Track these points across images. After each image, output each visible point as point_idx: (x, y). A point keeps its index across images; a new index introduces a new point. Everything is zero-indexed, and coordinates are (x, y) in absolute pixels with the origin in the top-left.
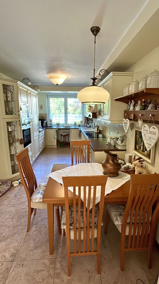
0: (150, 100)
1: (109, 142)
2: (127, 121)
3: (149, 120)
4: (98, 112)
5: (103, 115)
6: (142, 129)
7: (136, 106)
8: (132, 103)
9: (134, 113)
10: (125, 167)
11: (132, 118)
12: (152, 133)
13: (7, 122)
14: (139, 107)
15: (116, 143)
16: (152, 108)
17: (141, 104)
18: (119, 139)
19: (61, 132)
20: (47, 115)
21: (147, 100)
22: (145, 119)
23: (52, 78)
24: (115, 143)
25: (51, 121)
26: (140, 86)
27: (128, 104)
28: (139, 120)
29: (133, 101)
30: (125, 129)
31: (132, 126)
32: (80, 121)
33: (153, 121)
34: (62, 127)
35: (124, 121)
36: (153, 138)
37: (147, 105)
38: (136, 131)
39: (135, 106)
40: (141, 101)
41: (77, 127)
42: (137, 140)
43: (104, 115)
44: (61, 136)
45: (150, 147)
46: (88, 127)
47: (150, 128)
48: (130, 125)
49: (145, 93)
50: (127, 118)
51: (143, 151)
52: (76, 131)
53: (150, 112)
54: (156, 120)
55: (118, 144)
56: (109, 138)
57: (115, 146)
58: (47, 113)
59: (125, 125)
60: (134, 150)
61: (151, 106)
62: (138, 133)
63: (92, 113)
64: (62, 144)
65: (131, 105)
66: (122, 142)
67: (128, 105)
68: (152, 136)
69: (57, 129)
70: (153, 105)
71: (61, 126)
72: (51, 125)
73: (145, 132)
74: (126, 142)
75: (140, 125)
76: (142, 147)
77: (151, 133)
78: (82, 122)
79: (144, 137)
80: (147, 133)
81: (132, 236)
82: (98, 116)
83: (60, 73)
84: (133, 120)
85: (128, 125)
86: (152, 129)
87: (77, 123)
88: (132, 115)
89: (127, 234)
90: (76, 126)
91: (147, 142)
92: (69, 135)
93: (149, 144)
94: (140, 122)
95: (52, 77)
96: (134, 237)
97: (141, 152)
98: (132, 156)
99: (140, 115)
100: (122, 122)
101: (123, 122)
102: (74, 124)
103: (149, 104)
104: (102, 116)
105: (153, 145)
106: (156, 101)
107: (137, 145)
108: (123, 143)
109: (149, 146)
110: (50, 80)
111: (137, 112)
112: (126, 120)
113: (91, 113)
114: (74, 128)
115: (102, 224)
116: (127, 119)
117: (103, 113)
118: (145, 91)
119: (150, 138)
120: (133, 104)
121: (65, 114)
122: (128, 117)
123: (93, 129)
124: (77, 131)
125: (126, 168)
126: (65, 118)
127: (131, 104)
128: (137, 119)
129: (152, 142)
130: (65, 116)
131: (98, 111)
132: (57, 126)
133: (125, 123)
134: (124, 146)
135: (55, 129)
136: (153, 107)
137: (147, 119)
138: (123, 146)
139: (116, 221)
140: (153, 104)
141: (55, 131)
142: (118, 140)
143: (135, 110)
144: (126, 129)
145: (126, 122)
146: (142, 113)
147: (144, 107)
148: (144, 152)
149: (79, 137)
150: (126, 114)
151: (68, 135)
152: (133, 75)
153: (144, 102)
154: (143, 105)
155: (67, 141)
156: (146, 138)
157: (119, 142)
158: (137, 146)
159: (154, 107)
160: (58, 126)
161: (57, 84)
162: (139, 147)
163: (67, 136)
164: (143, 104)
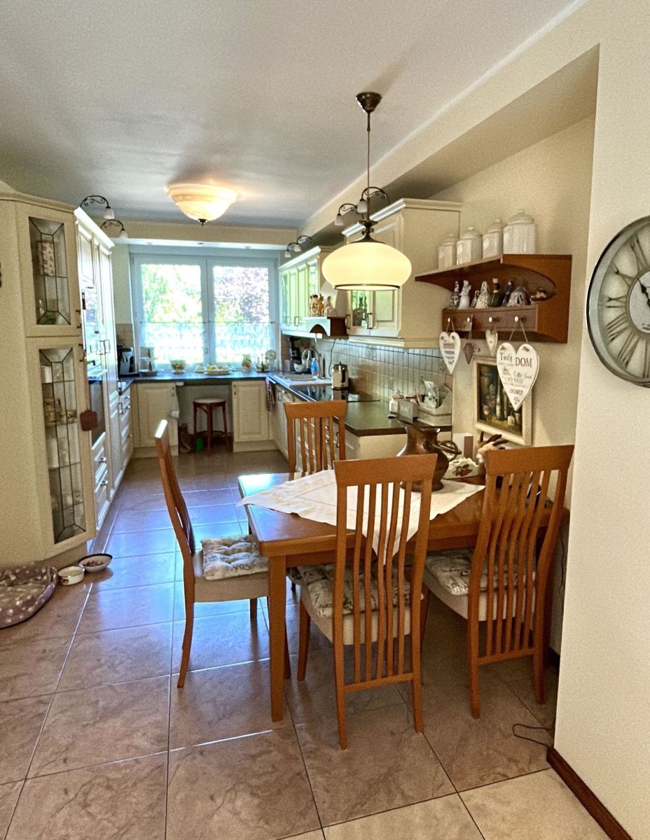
0: (512, 282)
1: (396, 409)
2: (453, 337)
3: (513, 330)
4: (352, 317)
5: (374, 325)
6: (498, 356)
7: (478, 297)
8: (464, 289)
9: (472, 316)
10: (458, 468)
11: (469, 328)
12: (523, 361)
13: (41, 351)
14: (484, 299)
15: (419, 410)
16: (518, 302)
17: (490, 292)
18: (427, 396)
19: (193, 394)
20: (132, 332)
21: (505, 282)
22: (503, 330)
23: (188, 198)
24: (417, 409)
25: (149, 353)
26: (486, 245)
27: (453, 291)
28: (488, 333)
29: (466, 283)
30: (447, 363)
31: (469, 352)
32: (264, 351)
33: (522, 332)
34: (194, 377)
35: (442, 338)
36: (527, 375)
37: (504, 295)
38: (480, 366)
39: (472, 296)
40: (490, 283)
41: (254, 375)
42: (485, 390)
43: (376, 324)
44: (195, 411)
45: (521, 398)
46: (300, 373)
47: (516, 349)
48: (465, 347)
49: (502, 265)
50: (452, 331)
51: (503, 418)
52: (256, 389)
53: (514, 310)
54: (531, 330)
55: (425, 412)
56: (395, 399)
57: (415, 419)
58: (132, 322)
59: (447, 350)
60: (478, 419)
61: (515, 296)
62: (485, 370)
63: (329, 320)
64: (199, 443)
65: (462, 294)
66: (439, 404)
67: (453, 295)
68: (523, 370)
69: (181, 384)
70: (521, 293)
71: (191, 371)
72: (150, 367)
73: (507, 362)
74: (450, 404)
75: (491, 346)
76: (498, 408)
77: (520, 362)
78: (271, 355)
79: (504, 376)
80: (509, 365)
81: (495, 623)
82: (352, 327)
83: (211, 181)
84: (470, 335)
85: (457, 350)
86: (521, 353)
87: (254, 360)
88: (468, 320)
89: (482, 617)
90: (249, 372)
91: (513, 388)
92: (226, 405)
93: (517, 392)
94: (491, 339)
95: (186, 195)
96: (500, 625)
97: (497, 421)
98: (472, 437)
99: (490, 319)
100: (439, 344)
101: (442, 343)
102: (243, 365)
103: (511, 291)
104: (371, 328)
105: (527, 391)
106: (525, 284)
107: (486, 404)
108: (442, 406)
109: (517, 395)
110: (177, 204)
111: (481, 311)
112: (449, 335)
113: (328, 318)
114: (242, 376)
115: (422, 597)
116: (454, 334)
117: (374, 318)
118: (502, 261)
119: (519, 375)
120: (468, 291)
121: (204, 327)
122: (456, 327)
123: (319, 378)
124: (258, 391)
125: (459, 470)
126: (206, 342)
127: (460, 290)
128: (483, 330)
129: (523, 386)
130: (204, 333)
131: (351, 313)
132: (174, 371)
133: (446, 345)
134: (445, 417)
135: (173, 385)
136: (520, 299)
137: (510, 330)
138: (442, 415)
139: (453, 587)
140: (521, 290)
141: (174, 392)
142: (426, 399)
143: (475, 306)
144: (451, 361)
145: (451, 341)
146: (496, 315)
147: (499, 299)
148: (505, 422)
149: (268, 408)
150: (449, 320)
151: (222, 404)
152: (461, 210)
153: (498, 286)
154: (496, 293)
155: (219, 426)
156: (509, 376)
157: (430, 405)
158: (485, 407)
159: (522, 300)
160: (180, 371)
161: (203, 221)
162: (489, 409)
163: (221, 408)
164: (495, 291)
